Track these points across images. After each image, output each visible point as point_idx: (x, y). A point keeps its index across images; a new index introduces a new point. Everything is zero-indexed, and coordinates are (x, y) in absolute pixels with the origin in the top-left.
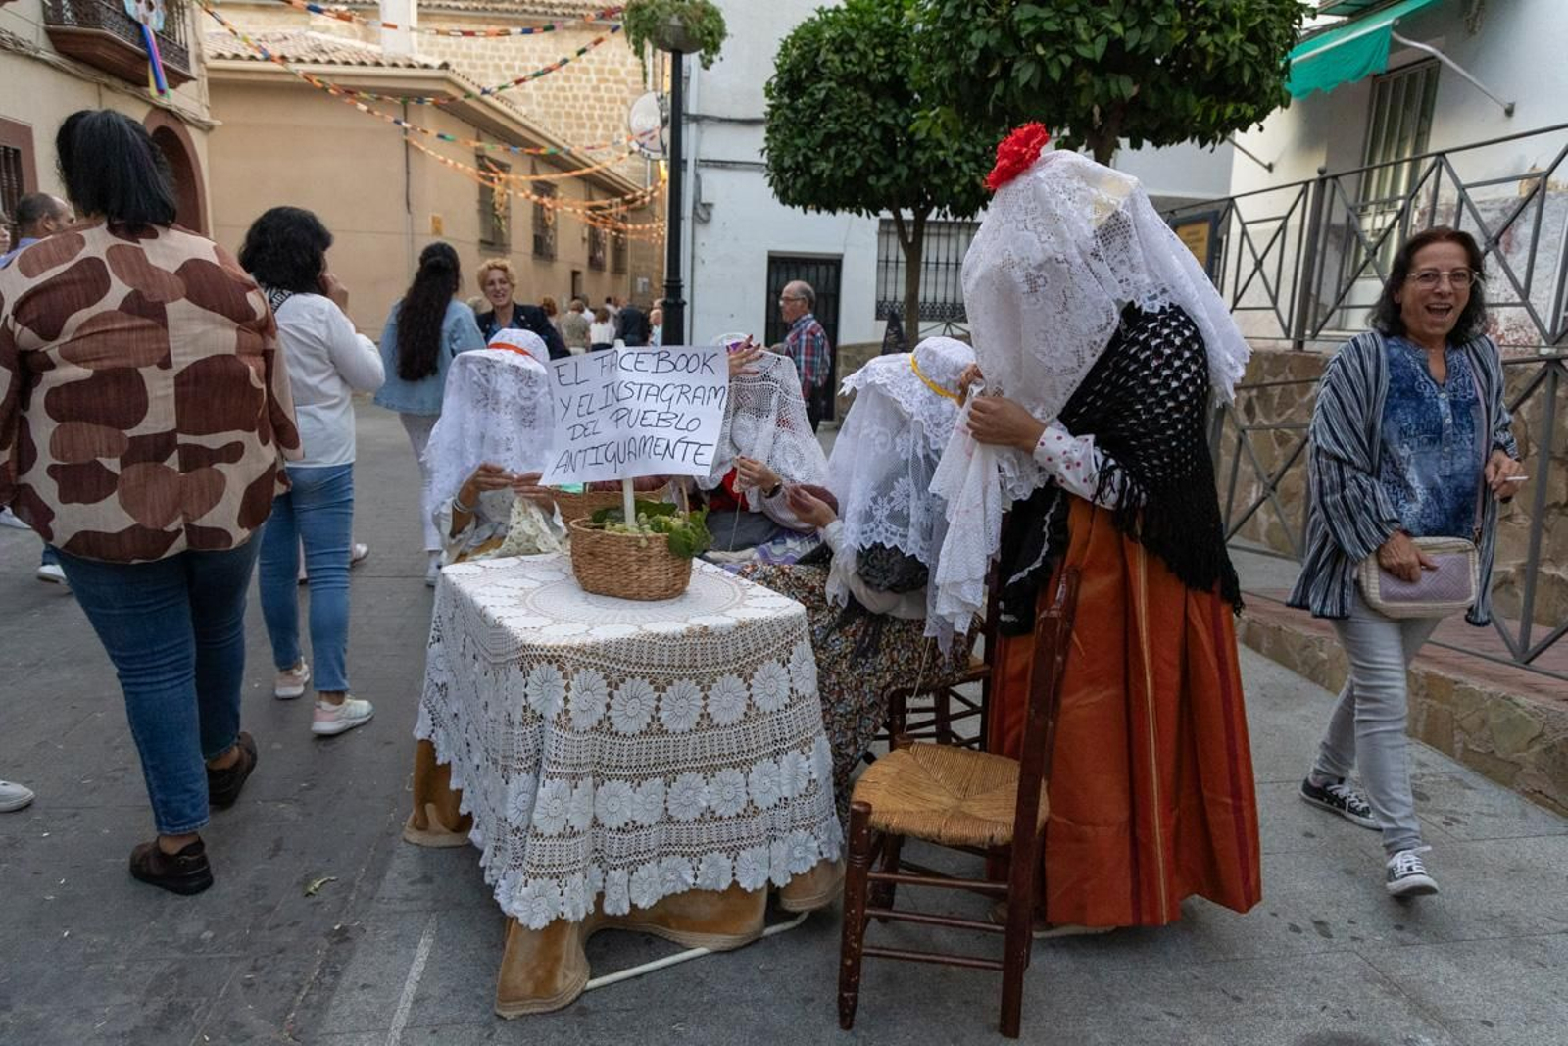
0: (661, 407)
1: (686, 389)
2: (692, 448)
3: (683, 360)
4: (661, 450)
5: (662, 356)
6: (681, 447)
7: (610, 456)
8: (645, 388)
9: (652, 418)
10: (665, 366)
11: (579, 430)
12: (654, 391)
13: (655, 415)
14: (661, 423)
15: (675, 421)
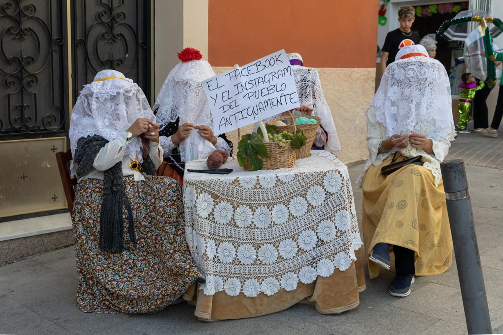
0: (267, 85)
1: (273, 74)
2: (287, 97)
3: (268, 62)
4: (276, 103)
5: (258, 64)
6: (283, 98)
7: (250, 113)
8: (257, 81)
9: (265, 92)
10: (260, 68)
11: (226, 108)
12: (261, 80)
13: (266, 89)
14: (270, 92)
15: (275, 89)
